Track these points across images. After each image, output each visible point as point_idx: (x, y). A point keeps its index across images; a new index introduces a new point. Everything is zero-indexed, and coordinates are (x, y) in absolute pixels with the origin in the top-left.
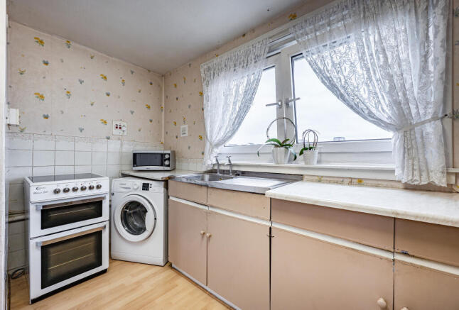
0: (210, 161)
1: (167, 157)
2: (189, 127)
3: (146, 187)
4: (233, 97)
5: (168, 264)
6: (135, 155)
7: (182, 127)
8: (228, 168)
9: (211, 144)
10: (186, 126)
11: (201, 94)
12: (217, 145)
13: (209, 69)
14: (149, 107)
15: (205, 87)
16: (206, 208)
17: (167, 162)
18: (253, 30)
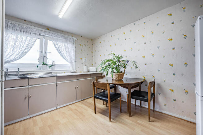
16: (27, 87)
18: (31, 22)
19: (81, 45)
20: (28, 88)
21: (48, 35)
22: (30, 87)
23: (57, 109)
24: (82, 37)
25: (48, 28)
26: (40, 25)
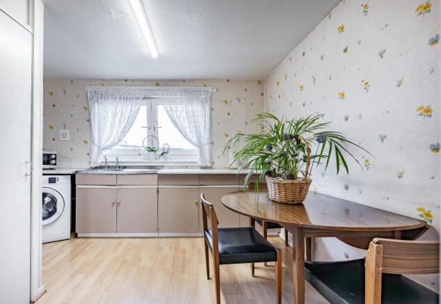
0: (100, 161)
1: (53, 157)
7: (62, 131)
8: (115, 164)
9: (99, 148)
10: (67, 131)
11: (87, 109)
12: (105, 149)
13: (96, 93)
16: (115, 187)
17: (53, 162)
18: (133, 80)
19: (226, 102)
20: (117, 189)
21: (157, 95)
22: (119, 187)
23: (158, 237)
24: (228, 81)
25: (158, 83)
26: (145, 81)
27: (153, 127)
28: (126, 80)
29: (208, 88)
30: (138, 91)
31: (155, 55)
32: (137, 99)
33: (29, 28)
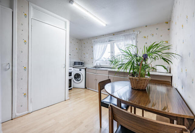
0: (95, 65)
1: (83, 63)
2: (89, 55)
3: (80, 70)
4: (101, 49)
5: (86, 88)
6: (75, 62)
7: (86, 55)
8: (99, 66)
9: (95, 60)
10: (88, 55)
11: (92, 47)
12: (97, 61)
13: (94, 41)
14: (77, 49)
15: (93, 46)
17: (83, 64)
18: (105, 35)
19: (145, 37)
20: (96, 75)
21: (114, 39)
24: (146, 26)
25: (114, 34)
26: (109, 34)
27: (112, 52)
28: (103, 35)
29: (135, 32)
30: (107, 39)
31: (104, 25)
32: (106, 42)
33: (65, 29)
